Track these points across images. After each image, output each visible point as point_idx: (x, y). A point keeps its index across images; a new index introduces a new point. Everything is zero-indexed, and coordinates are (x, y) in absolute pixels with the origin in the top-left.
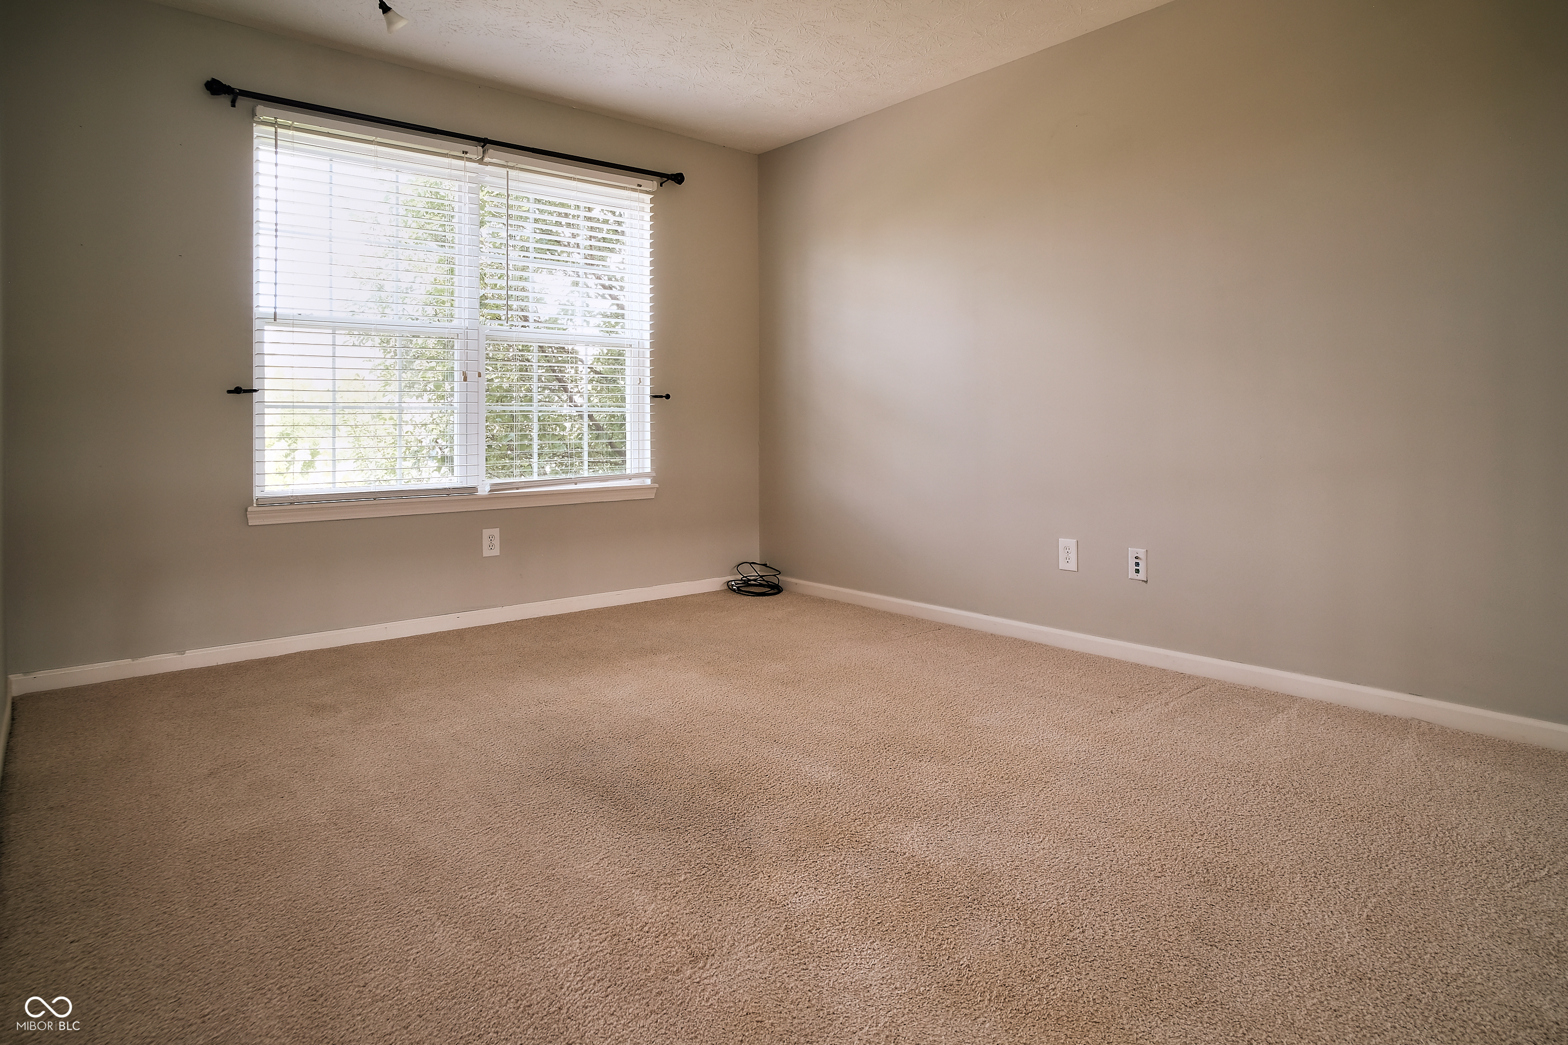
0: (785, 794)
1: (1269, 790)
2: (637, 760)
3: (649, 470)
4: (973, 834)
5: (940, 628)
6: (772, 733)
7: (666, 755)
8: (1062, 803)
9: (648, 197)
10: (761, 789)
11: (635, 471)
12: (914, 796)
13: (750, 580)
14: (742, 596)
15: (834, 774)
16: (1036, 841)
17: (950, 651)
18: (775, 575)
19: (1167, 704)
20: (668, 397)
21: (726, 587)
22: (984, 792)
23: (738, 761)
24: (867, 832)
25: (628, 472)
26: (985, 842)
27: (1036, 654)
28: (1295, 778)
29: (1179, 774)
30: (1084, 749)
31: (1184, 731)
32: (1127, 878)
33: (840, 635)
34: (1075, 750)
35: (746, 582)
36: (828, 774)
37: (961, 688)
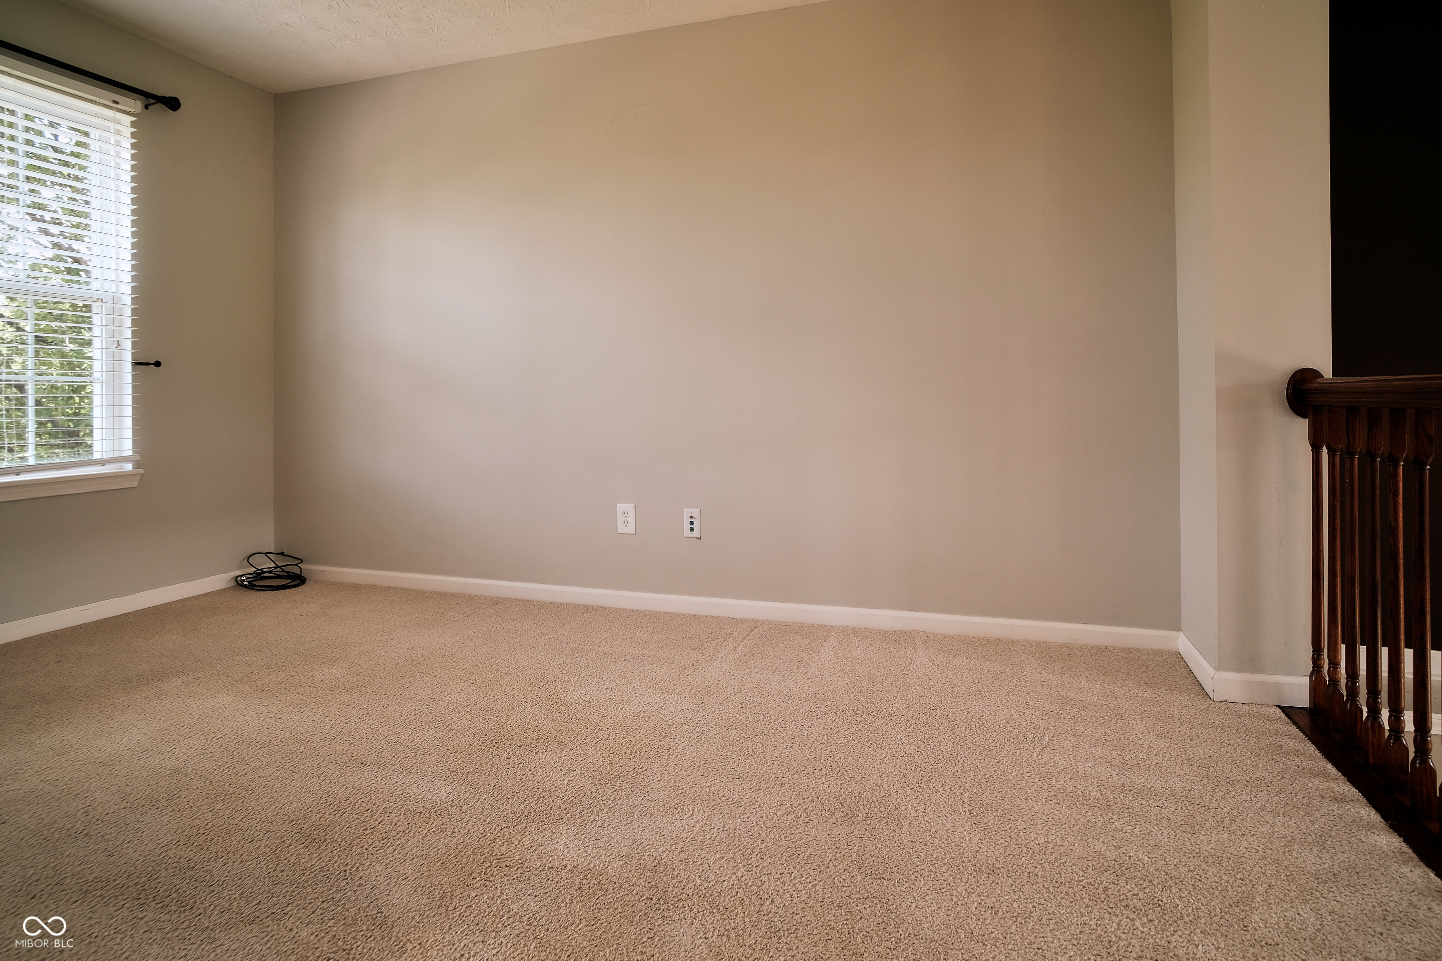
0: (399, 829)
1: (849, 715)
2: (179, 832)
3: (130, 453)
4: (625, 823)
5: (497, 602)
6: (355, 754)
7: (221, 814)
8: (692, 768)
9: (128, 119)
10: (366, 829)
11: (105, 456)
12: (547, 794)
13: (265, 572)
14: (258, 592)
15: (449, 789)
16: (688, 815)
17: (517, 626)
18: (296, 565)
19: (735, 649)
20: (158, 364)
21: (233, 583)
22: (616, 774)
23: (323, 801)
24: (514, 851)
25: (97, 456)
26: (640, 829)
27: (601, 617)
28: (862, 699)
29: (776, 715)
30: (686, 707)
31: (761, 673)
32: (783, 832)
33: (393, 624)
34: (679, 710)
35: (259, 575)
36: (442, 792)
37: (545, 663)
